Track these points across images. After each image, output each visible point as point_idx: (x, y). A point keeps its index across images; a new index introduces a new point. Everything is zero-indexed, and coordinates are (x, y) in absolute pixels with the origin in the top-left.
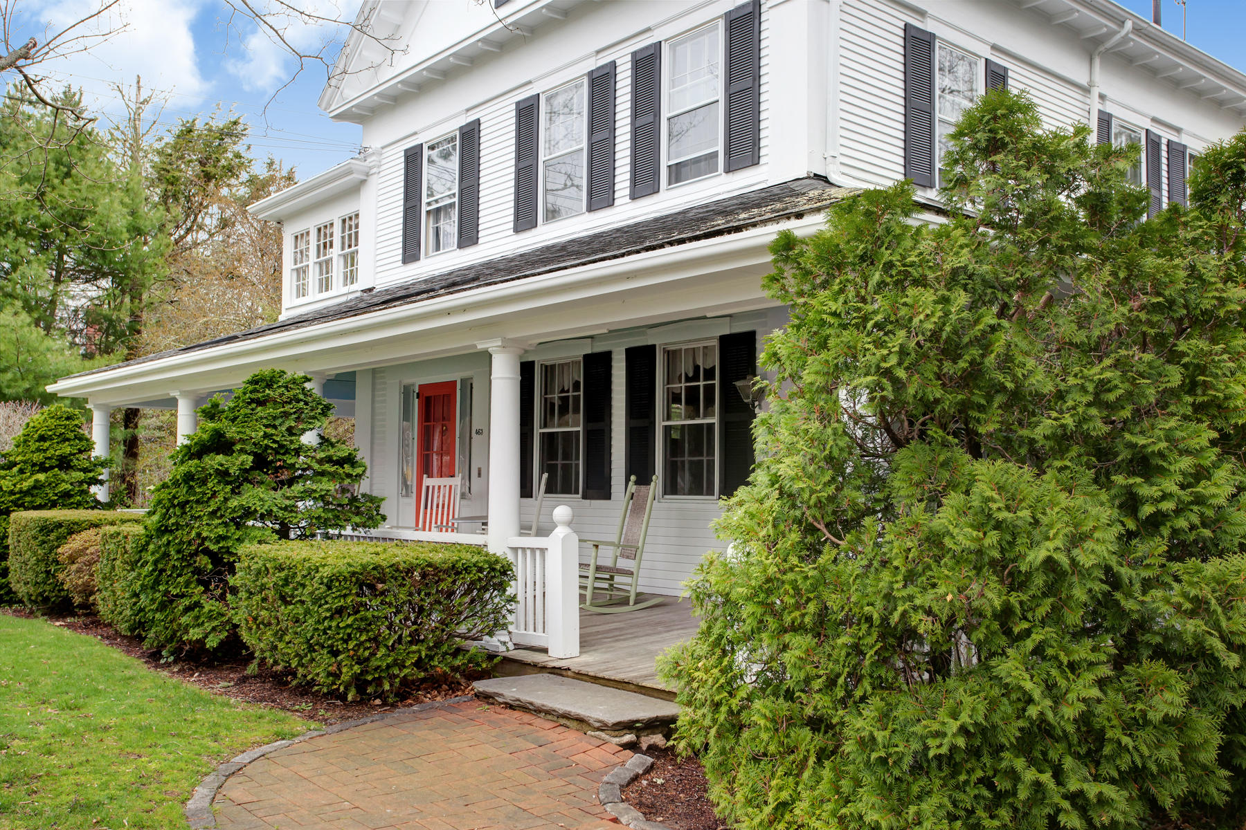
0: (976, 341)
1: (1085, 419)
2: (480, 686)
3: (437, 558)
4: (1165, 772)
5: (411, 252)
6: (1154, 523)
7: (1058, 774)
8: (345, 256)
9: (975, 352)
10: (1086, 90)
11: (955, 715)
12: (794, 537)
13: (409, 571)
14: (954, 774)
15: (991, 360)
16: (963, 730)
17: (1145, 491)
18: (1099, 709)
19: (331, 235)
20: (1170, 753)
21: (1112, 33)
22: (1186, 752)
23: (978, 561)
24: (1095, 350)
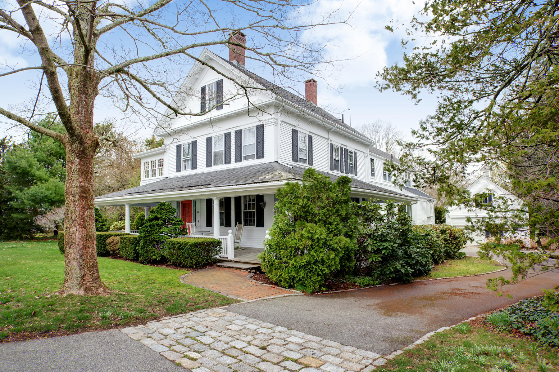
0: (307, 206)
1: (323, 217)
2: (218, 264)
3: (209, 240)
4: (332, 265)
5: (179, 169)
6: (332, 231)
7: (319, 267)
8: (160, 169)
9: (307, 208)
10: (328, 139)
11: (305, 260)
12: (282, 235)
13: (205, 243)
14: (305, 268)
15: (310, 209)
16: (306, 262)
17: (331, 227)
18: (324, 257)
19: (155, 163)
20: (333, 263)
21: (332, 128)
22: (335, 263)
23: (308, 238)
24: (324, 208)
